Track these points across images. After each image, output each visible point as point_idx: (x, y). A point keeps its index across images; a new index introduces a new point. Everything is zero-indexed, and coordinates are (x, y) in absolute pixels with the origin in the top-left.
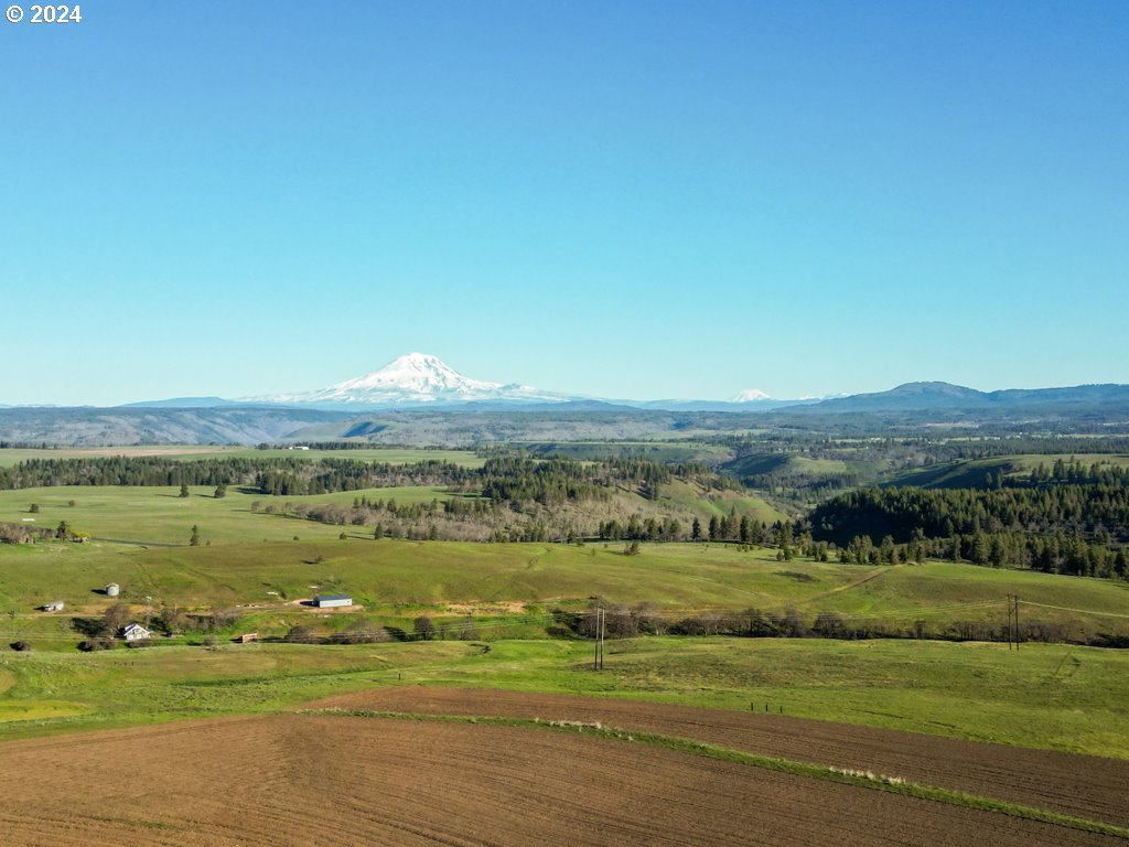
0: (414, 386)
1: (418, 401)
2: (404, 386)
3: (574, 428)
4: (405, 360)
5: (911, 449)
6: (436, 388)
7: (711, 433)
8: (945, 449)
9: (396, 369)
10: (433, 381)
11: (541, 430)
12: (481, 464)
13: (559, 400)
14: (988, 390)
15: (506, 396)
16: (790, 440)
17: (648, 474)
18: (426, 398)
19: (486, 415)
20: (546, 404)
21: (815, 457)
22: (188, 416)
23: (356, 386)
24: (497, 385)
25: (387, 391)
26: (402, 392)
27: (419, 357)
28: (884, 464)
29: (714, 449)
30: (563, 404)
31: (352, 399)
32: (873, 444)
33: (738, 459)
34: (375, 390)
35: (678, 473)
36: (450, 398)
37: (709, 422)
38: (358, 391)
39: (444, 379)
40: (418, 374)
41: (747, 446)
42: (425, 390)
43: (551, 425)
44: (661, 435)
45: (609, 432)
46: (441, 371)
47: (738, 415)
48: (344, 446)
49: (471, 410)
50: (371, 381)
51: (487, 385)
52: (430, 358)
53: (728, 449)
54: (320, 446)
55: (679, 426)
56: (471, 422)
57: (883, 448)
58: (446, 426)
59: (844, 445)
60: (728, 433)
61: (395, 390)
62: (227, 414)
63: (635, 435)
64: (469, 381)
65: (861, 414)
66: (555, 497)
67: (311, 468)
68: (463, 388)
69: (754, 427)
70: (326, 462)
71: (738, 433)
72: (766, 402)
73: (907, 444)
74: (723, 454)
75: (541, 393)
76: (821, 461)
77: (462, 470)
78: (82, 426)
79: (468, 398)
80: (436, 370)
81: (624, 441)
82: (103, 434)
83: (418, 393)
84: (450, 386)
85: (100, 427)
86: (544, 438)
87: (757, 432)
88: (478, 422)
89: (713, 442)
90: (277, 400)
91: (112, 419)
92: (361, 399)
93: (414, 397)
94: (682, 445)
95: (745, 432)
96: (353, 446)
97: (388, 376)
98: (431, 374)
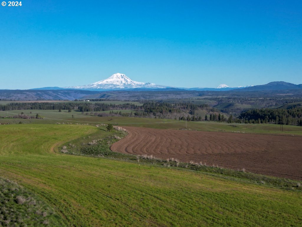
0: (118, 83)
1: (119, 88)
2: (115, 83)
3: (168, 96)
4: (115, 75)
5: (272, 101)
6: (124, 84)
7: (210, 97)
8: (282, 101)
9: (112, 78)
10: (124, 82)
11: (158, 96)
12: (142, 105)
13: (163, 88)
14: (298, 84)
15: (146, 86)
16: (234, 99)
17: (192, 107)
18: (122, 87)
19: (141, 92)
20: (158, 89)
21: (242, 104)
22: (50, 92)
23: (100, 83)
24: (143, 83)
25: (110, 85)
26: (114, 85)
27: (119, 75)
28: (263, 105)
29: (211, 102)
30: (164, 89)
31: (99, 87)
32: (260, 100)
33: (219, 104)
34: (106, 85)
35: (200, 107)
36: (129, 87)
37: (210, 94)
38: (101, 85)
39: (127, 81)
40: (119, 80)
41: (221, 100)
42: (121, 85)
43: (161, 95)
44: (195, 98)
45: (179, 97)
46: (126, 79)
47: (219, 92)
48: (100, 100)
49: (136, 91)
50: (105, 82)
51: (140, 83)
52: (122, 75)
53: (216, 101)
54: (93, 100)
55: (200, 95)
56: (136, 94)
57: (263, 101)
58: (129, 95)
59: (251, 100)
60: (216, 97)
61: (112, 85)
62: (62, 92)
63: (187, 98)
64: (135, 82)
65: (257, 91)
66: (165, 112)
67: (92, 106)
68: (133, 84)
69: (223, 95)
70: (96, 104)
71: (219, 97)
72: (227, 88)
73: (270, 100)
74: (214, 103)
75: (157, 86)
76: (244, 105)
77: (136, 106)
78: (19, 95)
79: (134, 87)
80: (124, 78)
81: (184, 99)
82: (26, 98)
83: (119, 86)
84: (129, 83)
85: (25, 96)
86: (159, 98)
87: (224, 97)
88: (138, 94)
89: (211, 99)
90: (76, 88)
91: (28, 93)
92: (101, 88)
93: (118, 87)
94: (201, 100)
95: (221, 97)
96: (103, 100)
97: (109, 80)
98: (123, 80)
